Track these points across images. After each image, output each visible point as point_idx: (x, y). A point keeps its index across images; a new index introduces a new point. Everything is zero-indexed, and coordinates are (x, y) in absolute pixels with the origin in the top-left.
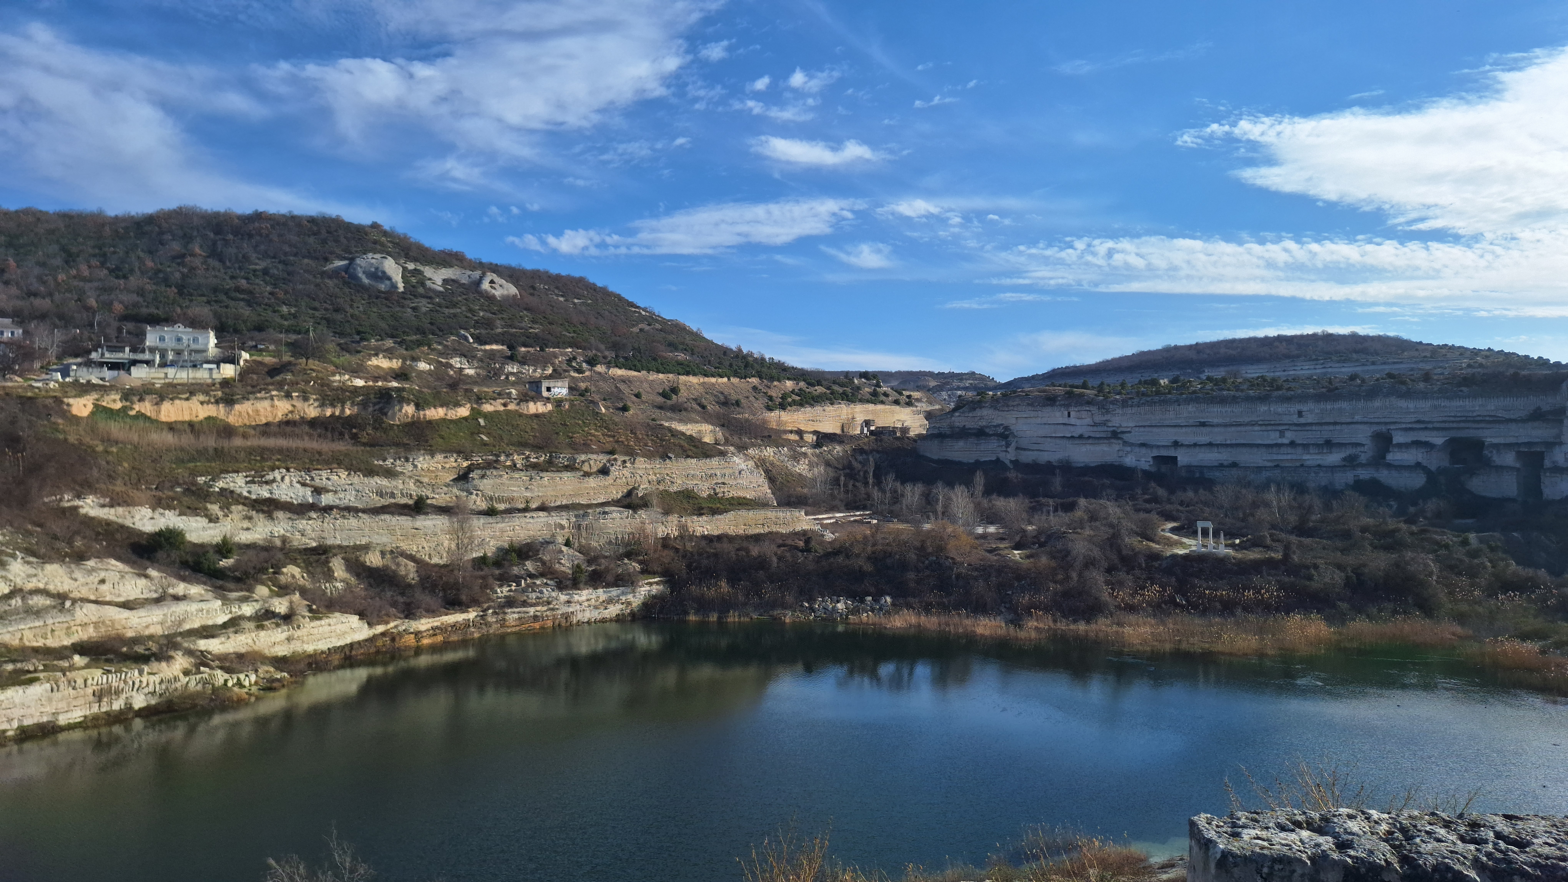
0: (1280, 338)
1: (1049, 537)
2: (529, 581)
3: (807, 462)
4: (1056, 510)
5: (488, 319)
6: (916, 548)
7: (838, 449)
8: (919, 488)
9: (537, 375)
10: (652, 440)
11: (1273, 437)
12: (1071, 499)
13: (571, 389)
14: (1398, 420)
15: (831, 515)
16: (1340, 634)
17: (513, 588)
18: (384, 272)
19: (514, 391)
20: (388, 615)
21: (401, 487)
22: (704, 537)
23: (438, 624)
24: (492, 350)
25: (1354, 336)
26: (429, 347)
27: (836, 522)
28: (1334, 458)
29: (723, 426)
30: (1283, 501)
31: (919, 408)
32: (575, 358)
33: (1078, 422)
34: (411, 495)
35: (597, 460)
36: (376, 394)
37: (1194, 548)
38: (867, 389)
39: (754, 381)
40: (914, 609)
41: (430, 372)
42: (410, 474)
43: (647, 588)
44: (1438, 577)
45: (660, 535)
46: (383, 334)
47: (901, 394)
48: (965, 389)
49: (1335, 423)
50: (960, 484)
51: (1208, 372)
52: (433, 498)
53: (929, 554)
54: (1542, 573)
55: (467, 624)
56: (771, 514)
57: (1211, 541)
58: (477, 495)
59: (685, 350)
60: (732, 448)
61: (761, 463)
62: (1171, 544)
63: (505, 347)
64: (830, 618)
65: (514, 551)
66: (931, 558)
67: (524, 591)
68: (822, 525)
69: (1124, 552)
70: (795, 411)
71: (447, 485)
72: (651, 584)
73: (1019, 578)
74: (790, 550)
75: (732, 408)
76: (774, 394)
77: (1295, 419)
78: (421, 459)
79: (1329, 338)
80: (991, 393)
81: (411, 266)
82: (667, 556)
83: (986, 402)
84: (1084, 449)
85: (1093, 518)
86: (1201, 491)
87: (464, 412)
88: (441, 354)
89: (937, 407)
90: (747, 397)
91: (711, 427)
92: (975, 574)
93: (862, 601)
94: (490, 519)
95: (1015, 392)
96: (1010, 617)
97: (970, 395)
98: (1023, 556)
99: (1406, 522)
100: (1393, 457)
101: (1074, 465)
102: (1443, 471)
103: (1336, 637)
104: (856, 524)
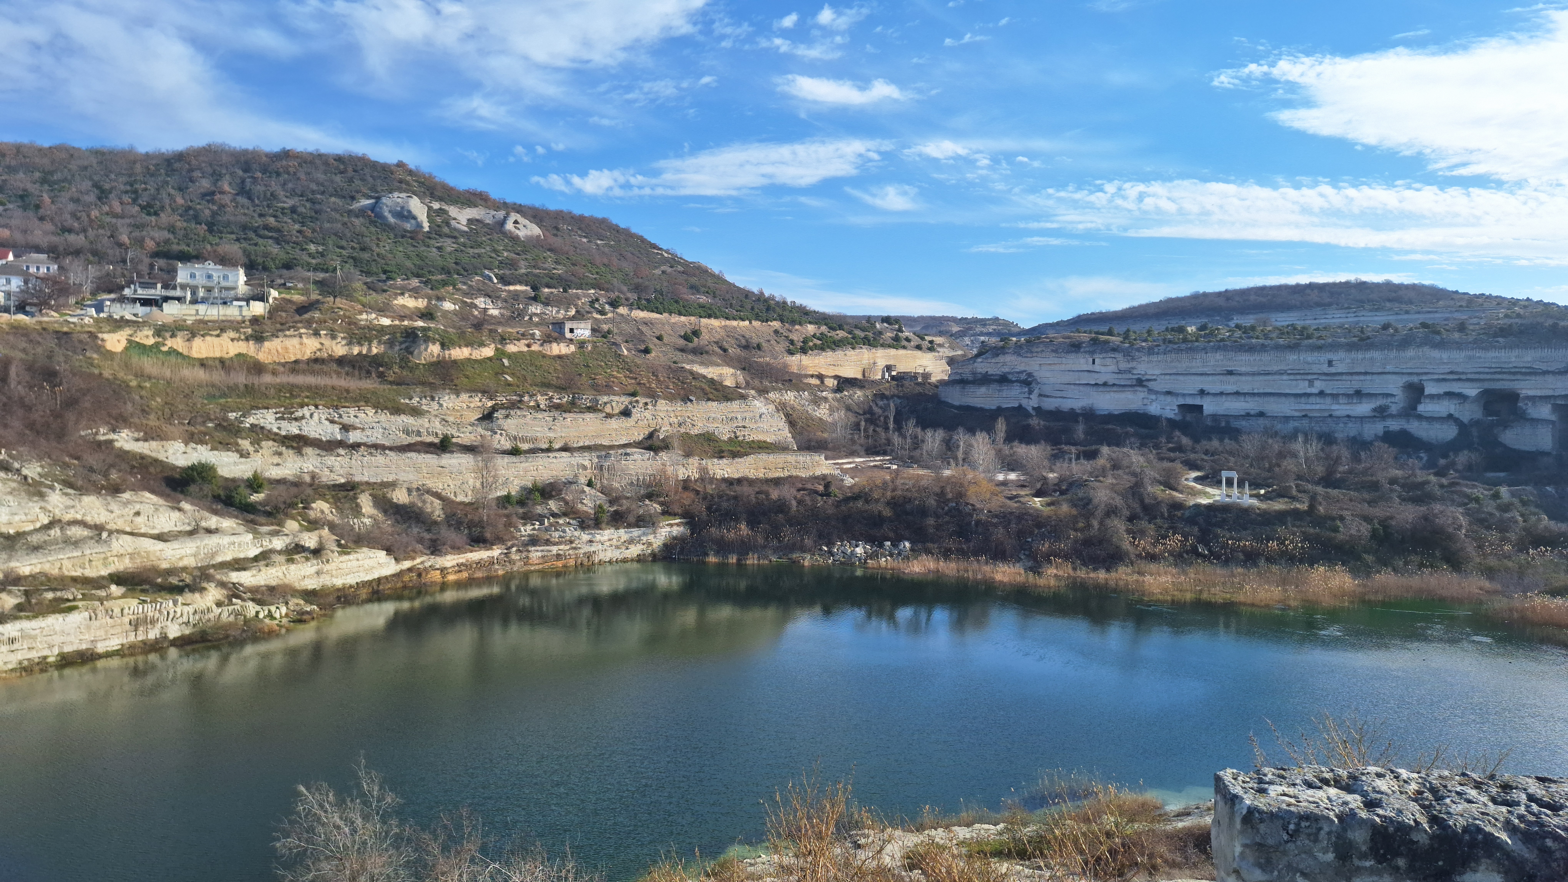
0: (1311, 286)
1: (1071, 485)
2: (552, 520)
3: (827, 407)
4: (1078, 458)
5: (512, 260)
6: (936, 494)
7: (859, 394)
8: (940, 434)
9: (561, 316)
10: (674, 383)
11: (1302, 387)
12: (1094, 447)
13: (593, 330)
14: (1431, 371)
15: (850, 460)
16: (1365, 586)
17: (537, 527)
18: (409, 212)
19: (537, 332)
20: (414, 551)
21: (427, 425)
22: (724, 480)
23: (464, 561)
24: (516, 291)
25: (1388, 285)
26: (454, 287)
27: (856, 467)
28: (1364, 408)
29: (744, 369)
30: (1310, 451)
31: (941, 354)
32: (597, 300)
33: (1103, 369)
34: (436, 433)
35: (619, 402)
36: (402, 333)
37: (1217, 498)
38: (889, 334)
39: (776, 324)
40: (933, 554)
41: (455, 312)
42: (436, 413)
43: (668, 529)
44: (1467, 531)
45: (681, 477)
46: (409, 274)
47: (923, 339)
48: (989, 334)
49: (1366, 373)
50: (981, 431)
51: (1237, 320)
52: (458, 437)
53: (949, 500)
55: (491, 562)
56: (791, 458)
57: (1235, 490)
58: (501, 434)
59: (707, 292)
60: (753, 392)
61: (782, 407)
62: (1194, 493)
63: (528, 288)
64: (848, 562)
65: (538, 490)
66: (951, 504)
67: (547, 530)
68: (842, 470)
69: (1147, 501)
70: (816, 355)
71: (472, 425)
72: (671, 525)
73: (1039, 525)
74: (809, 495)
75: (753, 352)
76: (796, 339)
77: (1325, 368)
78: (447, 398)
79: (1362, 285)
80: (1014, 339)
81: (436, 206)
82: (687, 498)
83: (1009, 348)
84: (1108, 396)
85: (1116, 466)
86: (1227, 441)
87: (488, 352)
88: (466, 294)
89: (960, 352)
90: (769, 341)
91: (732, 371)
92: (995, 520)
93: (881, 546)
94: (514, 459)
95: (1039, 338)
96: (1030, 564)
97: (993, 341)
98: (1043, 503)
99: (1436, 474)
100: (1424, 408)
101: (1098, 413)
102: (1475, 423)
103: (1360, 589)
104: (875, 470)
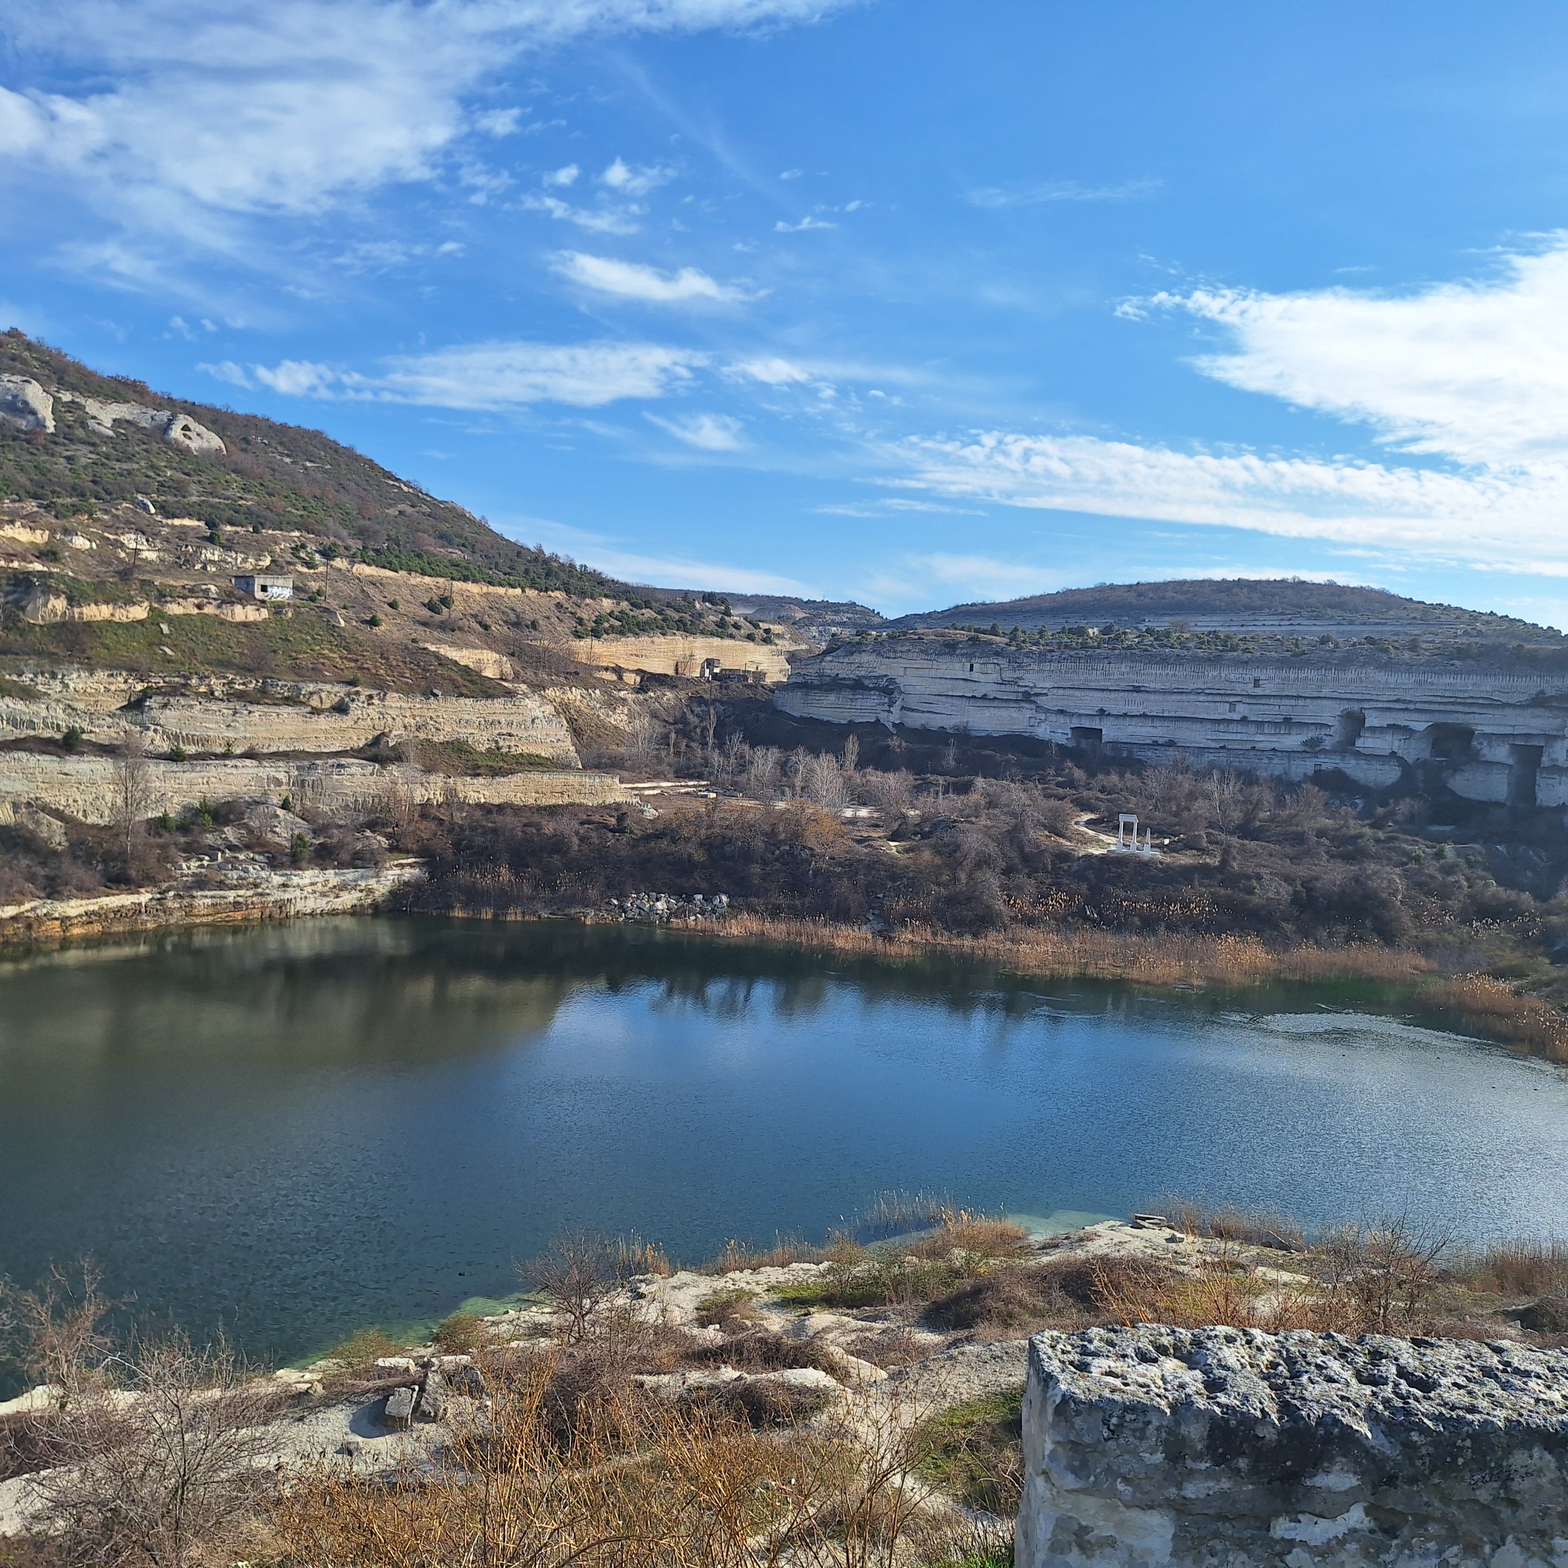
0: (1240, 583)
1: (936, 826)
2: (228, 854)
3: (626, 712)
4: (946, 791)
5: (179, 482)
6: (766, 834)
7: (669, 695)
8: (774, 754)
9: (248, 566)
10: (412, 669)
11: (1222, 711)
12: (966, 778)
13: (296, 588)
14: (1374, 697)
15: (654, 784)
16: (1280, 961)
17: (205, 863)
18: (26, 403)
19: (213, 588)
20: (21, 893)
21: (44, 713)
22: (479, 806)
23: (96, 908)
24: (184, 526)
26: (91, 515)
27: (662, 794)
28: (1293, 741)
29: (513, 655)
30: (1226, 792)
31: (779, 647)
32: (303, 546)
33: (982, 678)
34: (58, 725)
35: (332, 693)
36: (9, 579)
37: (1113, 848)
38: (712, 618)
39: (559, 595)
40: (757, 912)
41: (90, 553)
42: (58, 696)
43: (397, 871)
44: (1404, 897)
45: (417, 800)
46: (22, 493)
47: (756, 626)
48: (842, 624)
49: (1298, 697)
50: (826, 753)
51: (1151, 622)
52: (91, 732)
53: (781, 841)
54: (1526, 896)
55: (137, 910)
56: (573, 779)
57: (1134, 839)
58: (155, 731)
59: (463, 545)
60: (524, 687)
61: (563, 709)
62: (1086, 841)
63: (202, 524)
64: (645, 921)
65: (208, 812)
66: (782, 848)
67: (220, 868)
68: (641, 796)
69: (1027, 849)
70: (613, 641)
71: (112, 715)
72: (402, 866)
73: (894, 877)
74: (597, 829)
75: (527, 631)
76: (585, 617)
77: (1250, 689)
78: (75, 675)
79: (1300, 585)
80: (874, 633)
81: (66, 397)
82: (426, 829)
83: (867, 645)
84: (987, 713)
85: (991, 805)
86: (1128, 775)
87: (139, 612)
88: (107, 527)
89: (804, 647)
90: (548, 618)
91: (496, 656)
92: (839, 870)
93: (690, 899)
94: (174, 767)
95: (905, 634)
96: (879, 927)
97: (847, 633)
98: (900, 849)
99: (1372, 826)
100: (1365, 743)
101: (974, 734)
102: (1421, 764)
103: (1275, 966)
104: (688, 798)
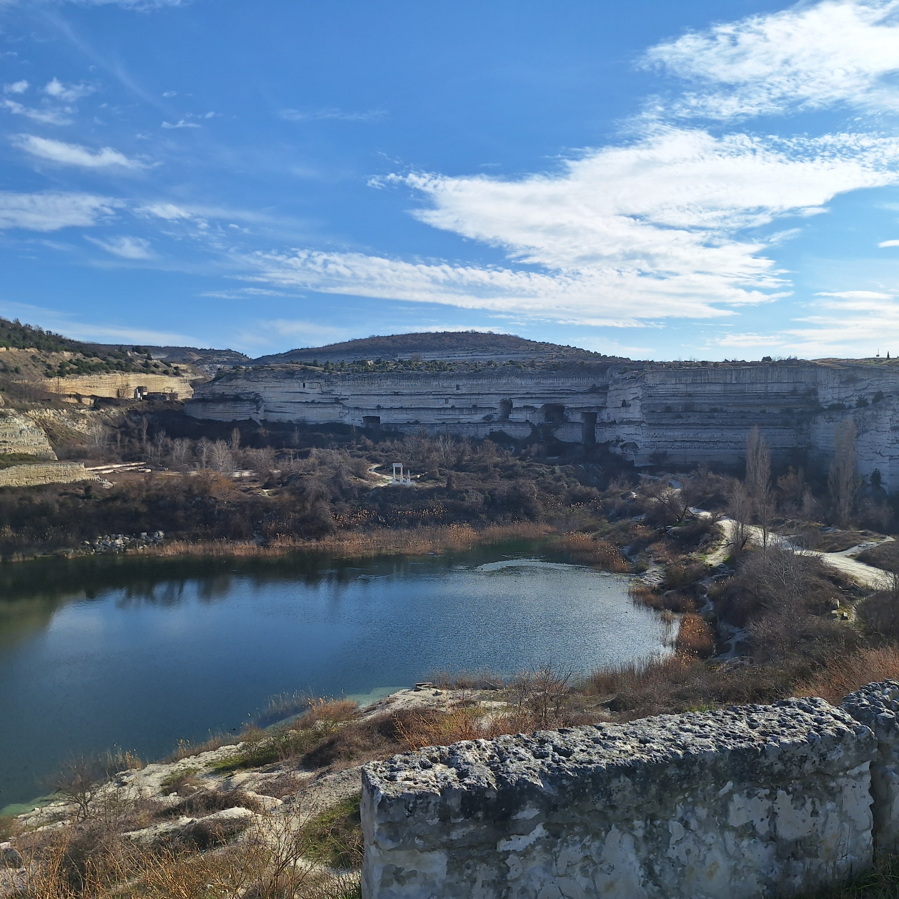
0: (445, 334)
1: (290, 478)
3: (85, 422)
4: (295, 458)
6: (185, 492)
7: (114, 411)
8: (187, 443)
11: (441, 404)
12: (306, 449)
14: (516, 392)
15: (109, 467)
16: (481, 535)
25: (491, 335)
27: (114, 472)
28: (478, 417)
30: (447, 447)
31: (185, 378)
33: (311, 391)
37: (390, 482)
38: (139, 361)
39: (33, 351)
40: (183, 540)
44: (538, 495)
47: (169, 366)
48: (224, 363)
49: (479, 394)
50: (221, 439)
51: (400, 356)
53: (196, 496)
54: (595, 489)
56: (52, 467)
57: (401, 477)
60: (12, 410)
61: (42, 423)
62: (376, 479)
64: (110, 552)
66: (197, 499)
68: (101, 475)
69: (344, 487)
70: (73, 378)
73: (267, 510)
74: (71, 498)
75: (12, 375)
76: (53, 364)
77: (455, 391)
79: (475, 334)
80: (244, 367)
83: (241, 375)
84: (315, 411)
85: (322, 463)
86: (395, 441)
89: (201, 377)
90: (26, 365)
92: (233, 509)
93: (138, 536)
95: (263, 367)
96: (261, 540)
97: (227, 368)
98: (270, 493)
99: (520, 459)
100: (514, 416)
101: (308, 423)
102: (540, 425)
103: (479, 538)
104: (131, 473)
